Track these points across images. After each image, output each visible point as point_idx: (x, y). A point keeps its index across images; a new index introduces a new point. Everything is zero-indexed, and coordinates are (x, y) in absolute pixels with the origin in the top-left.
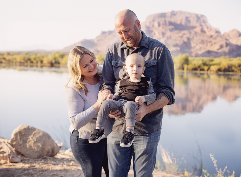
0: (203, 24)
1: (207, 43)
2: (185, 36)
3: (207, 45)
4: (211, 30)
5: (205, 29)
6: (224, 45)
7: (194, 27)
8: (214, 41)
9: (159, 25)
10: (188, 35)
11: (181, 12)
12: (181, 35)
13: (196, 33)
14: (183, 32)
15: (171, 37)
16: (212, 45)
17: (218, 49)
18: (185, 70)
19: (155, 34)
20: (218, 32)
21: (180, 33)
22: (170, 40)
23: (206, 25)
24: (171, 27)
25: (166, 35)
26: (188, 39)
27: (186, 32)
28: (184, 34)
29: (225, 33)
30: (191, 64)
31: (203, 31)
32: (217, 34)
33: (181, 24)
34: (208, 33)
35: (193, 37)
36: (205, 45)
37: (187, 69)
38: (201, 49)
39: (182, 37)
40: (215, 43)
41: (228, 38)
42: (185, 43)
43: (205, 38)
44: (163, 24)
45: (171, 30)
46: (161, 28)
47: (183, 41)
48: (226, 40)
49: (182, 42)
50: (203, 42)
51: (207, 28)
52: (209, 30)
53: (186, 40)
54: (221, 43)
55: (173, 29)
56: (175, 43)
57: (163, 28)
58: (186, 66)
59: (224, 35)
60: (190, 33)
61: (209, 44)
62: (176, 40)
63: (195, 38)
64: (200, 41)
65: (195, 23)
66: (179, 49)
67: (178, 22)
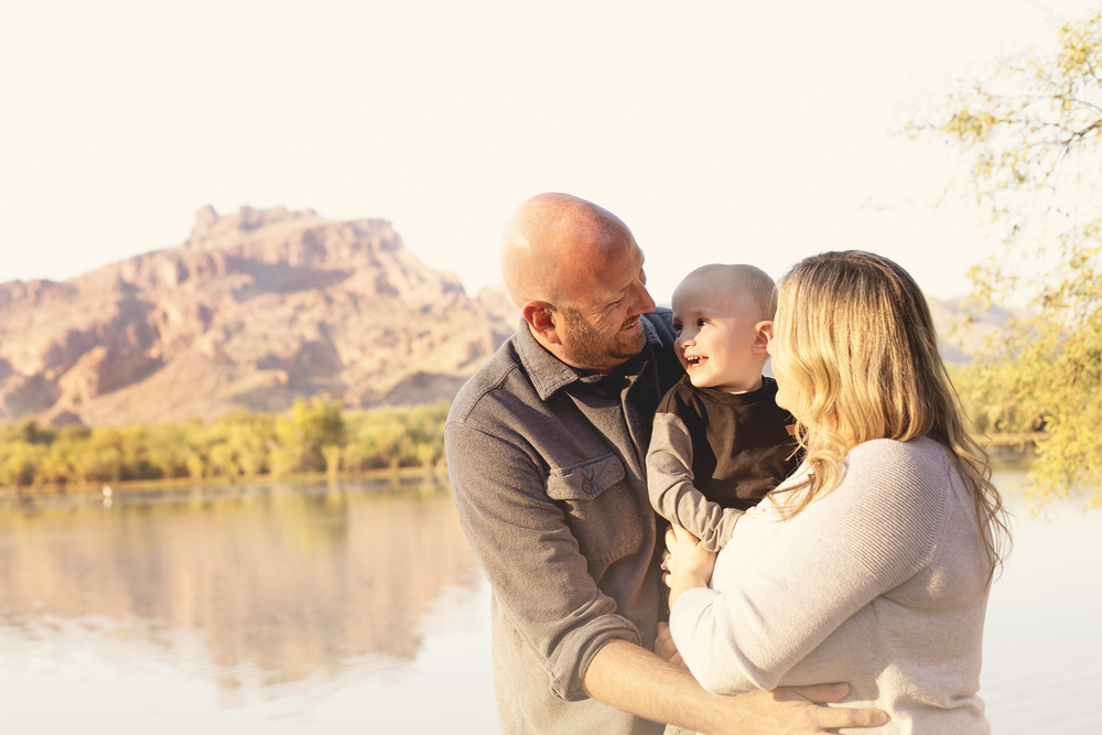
0: (383, 257)
1: (409, 341)
2: (304, 317)
3: (410, 351)
4: (421, 279)
5: (395, 278)
6: (487, 341)
7: (340, 275)
8: (438, 330)
9: (183, 275)
10: (318, 312)
11: (281, 216)
12: (286, 311)
13: (354, 299)
14: (295, 299)
15: (241, 327)
16: (431, 346)
17: (462, 365)
18: (332, 473)
19: (165, 316)
20: (450, 287)
21: (282, 302)
22: (236, 341)
23: (397, 261)
24: (239, 280)
25: (218, 320)
26: (323, 327)
27: (308, 297)
28: (301, 308)
29: (485, 289)
30: (357, 441)
31: (384, 288)
32: (450, 297)
33: (283, 264)
34: (411, 296)
35: (345, 318)
36: (402, 348)
37: (340, 467)
38: (382, 370)
39: (292, 320)
40: (445, 339)
41: (498, 312)
42: (307, 347)
43: (399, 321)
44: (200, 271)
45: (239, 295)
46: (190, 286)
47: (301, 338)
48: (494, 319)
49: (295, 346)
50: (389, 337)
51: (404, 272)
52: (413, 280)
53: (311, 334)
54: (470, 336)
55: (246, 287)
56: (261, 350)
57: (201, 287)
58: (332, 455)
59: (480, 300)
60: (329, 301)
61: (418, 345)
62: (265, 338)
63: (353, 321)
64: (376, 334)
65: (345, 253)
66: (283, 376)
67: (270, 256)
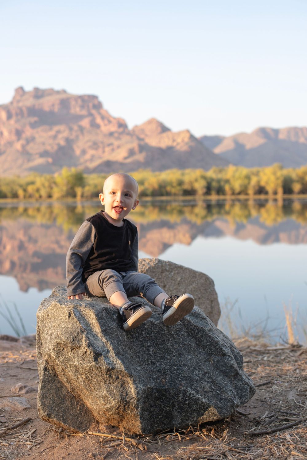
0: (94, 112)
1: (104, 148)
2: (60, 136)
3: (104, 152)
4: (110, 122)
5: (99, 120)
6: (137, 149)
8: (116, 143)
9: (9, 117)
10: (66, 134)
11: (51, 92)
12: (52, 133)
13: (81, 129)
14: (56, 128)
15: (33, 139)
16: (113, 150)
17: (125, 158)
18: (79, 198)
20: (122, 125)
21: (51, 129)
22: (31, 145)
23: (100, 113)
24: (33, 119)
25: (24, 136)
26: (67, 140)
27: (62, 127)
28: (58, 132)
29: (136, 126)
30: (89, 185)
31: (94, 125)
32: (121, 130)
33: (52, 113)
34: (105, 129)
35: (77, 137)
36: (100, 151)
37: (82, 196)
38: (92, 159)
39: (55, 137)
40: (119, 147)
41: (142, 136)
42: (61, 148)
43: (100, 138)
44: (17, 115)
45: (33, 126)
46: (12, 122)
47: (58, 144)
48: (139, 139)
49: (56, 148)
50: (95, 145)
51: (103, 118)
52: (106, 122)
53: (62, 143)
54: (130, 146)
55: (36, 122)
56: (42, 149)
57: (17, 121)
58: (78, 190)
59: (133, 131)
60: (71, 129)
61: (107, 149)
62: (43, 144)
63: (81, 137)
64: (90, 144)
65: (78, 109)
66: (50, 160)
67: (47, 108)
